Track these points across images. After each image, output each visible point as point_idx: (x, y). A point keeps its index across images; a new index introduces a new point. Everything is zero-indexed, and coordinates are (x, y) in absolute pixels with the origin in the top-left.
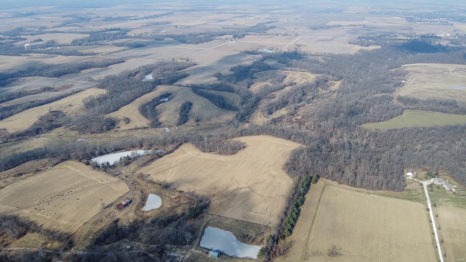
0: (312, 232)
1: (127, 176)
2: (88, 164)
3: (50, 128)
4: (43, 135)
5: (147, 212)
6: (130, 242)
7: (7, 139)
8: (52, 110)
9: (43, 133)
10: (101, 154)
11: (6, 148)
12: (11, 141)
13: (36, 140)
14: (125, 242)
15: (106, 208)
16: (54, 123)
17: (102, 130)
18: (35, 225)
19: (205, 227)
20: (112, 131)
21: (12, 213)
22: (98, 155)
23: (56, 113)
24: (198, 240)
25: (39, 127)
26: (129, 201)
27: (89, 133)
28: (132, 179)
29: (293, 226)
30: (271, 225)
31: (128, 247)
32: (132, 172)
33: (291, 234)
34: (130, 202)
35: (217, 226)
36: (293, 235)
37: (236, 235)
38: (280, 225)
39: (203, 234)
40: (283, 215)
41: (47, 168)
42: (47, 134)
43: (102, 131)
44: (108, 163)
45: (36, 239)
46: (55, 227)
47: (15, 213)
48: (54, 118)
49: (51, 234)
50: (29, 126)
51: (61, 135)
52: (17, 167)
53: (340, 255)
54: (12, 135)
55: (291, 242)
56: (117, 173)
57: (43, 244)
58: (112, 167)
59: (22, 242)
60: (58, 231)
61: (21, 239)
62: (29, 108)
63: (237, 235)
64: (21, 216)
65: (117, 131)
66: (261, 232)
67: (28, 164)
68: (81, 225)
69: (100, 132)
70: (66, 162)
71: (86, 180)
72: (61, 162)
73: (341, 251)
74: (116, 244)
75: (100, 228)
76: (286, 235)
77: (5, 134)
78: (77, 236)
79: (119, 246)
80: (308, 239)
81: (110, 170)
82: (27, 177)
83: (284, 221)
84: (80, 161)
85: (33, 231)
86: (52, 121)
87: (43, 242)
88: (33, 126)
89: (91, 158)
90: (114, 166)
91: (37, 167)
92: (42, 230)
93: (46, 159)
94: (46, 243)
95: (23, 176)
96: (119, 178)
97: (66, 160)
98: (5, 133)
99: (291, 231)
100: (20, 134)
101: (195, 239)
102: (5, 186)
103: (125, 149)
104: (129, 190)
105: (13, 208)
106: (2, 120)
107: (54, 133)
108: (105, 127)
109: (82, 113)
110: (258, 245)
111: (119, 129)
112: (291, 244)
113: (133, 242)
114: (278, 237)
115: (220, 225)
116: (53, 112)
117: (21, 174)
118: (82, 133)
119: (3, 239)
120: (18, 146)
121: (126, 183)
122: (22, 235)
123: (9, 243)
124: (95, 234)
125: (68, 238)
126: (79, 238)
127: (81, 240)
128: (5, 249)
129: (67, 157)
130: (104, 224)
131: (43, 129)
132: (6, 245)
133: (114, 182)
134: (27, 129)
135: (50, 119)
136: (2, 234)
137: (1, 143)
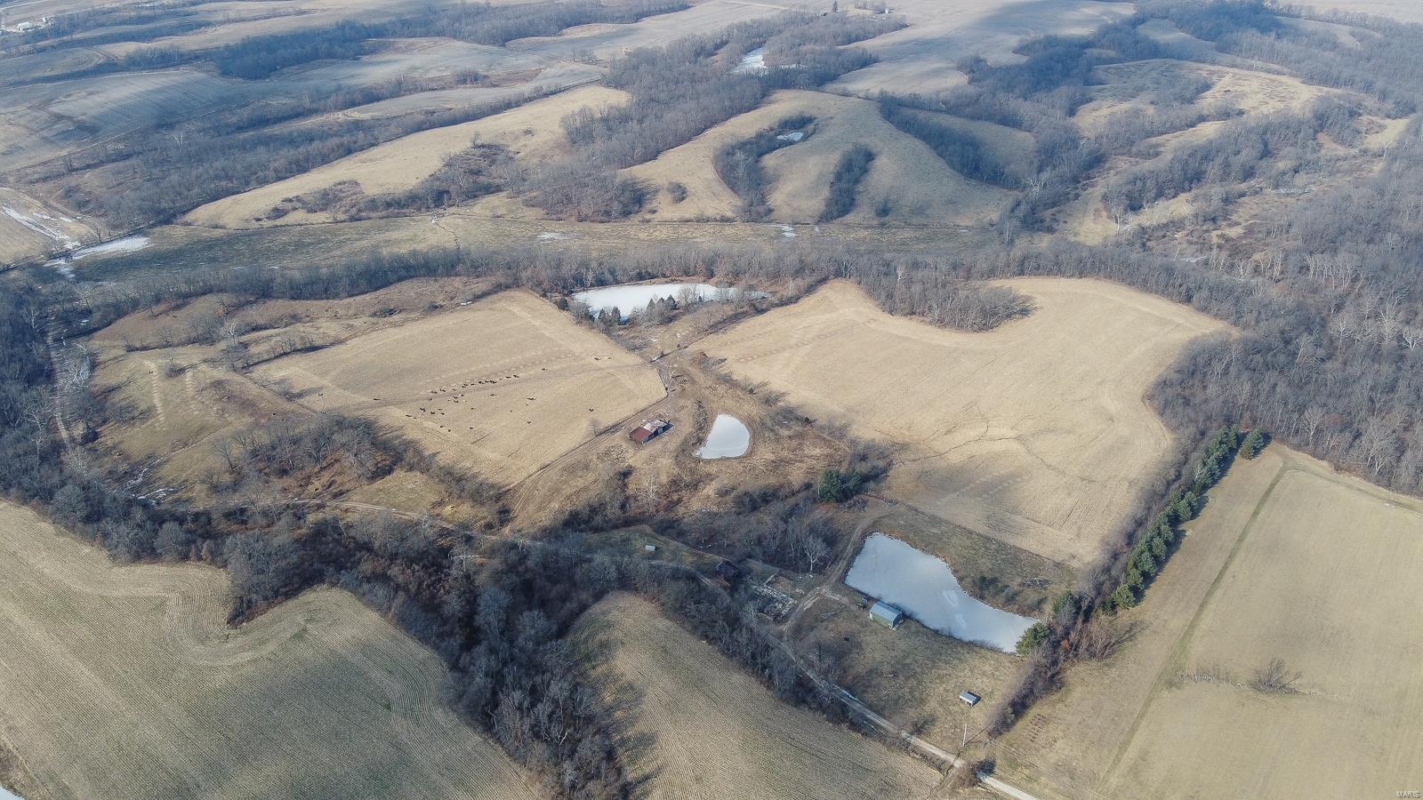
0: (1212, 606)
1: (663, 355)
2: (563, 306)
3: (473, 194)
4: (453, 209)
5: (709, 462)
6: (656, 534)
7: (360, 211)
8: (479, 142)
9: (452, 206)
10: (601, 283)
11: (356, 236)
12: (370, 218)
13: (433, 222)
14: (643, 534)
15: (601, 434)
16: (483, 179)
17: (608, 213)
18: (418, 452)
19: (866, 534)
20: (636, 219)
21: (361, 412)
22: (592, 285)
23: (491, 151)
24: (842, 564)
25: (444, 186)
26: (662, 424)
27: (573, 219)
28: (676, 365)
29: (1148, 578)
30: (1075, 564)
31: (648, 547)
32: (678, 346)
33: (1136, 603)
34: (665, 429)
35: (905, 538)
36: (1143, 604)
37: (957, 572)
38: (1107, 570)
39: (858, 550)
40: (1122, 542)
41: (458, 305)
42: (462, 210)
43: (607, 216)
44: (616, 311)
45: (418, 489)
46: (468, 465)
47: (371, 414)
48: (484, 164)
49: (456, 482)
50: (419, 180)
51: (498, 217)
52: (382, 291)
53: (1293, 692)
54: (373, 201)
55: (1133, 625)
56: (638, 342)
57: (434, 505)
58: (628, 321)
59: (381, 490)
60: (475, 476)
61: (379, 484)
62: (419, 128)
63: (961, 574)
64: (383, 422)
65: (648, 221)
66: (1040, 578)
67: (409, 287)
68: (534, 468)
69: (602, 218)
70: (507, 293)
71: (556, 349)
72: (496, 292)
73: (1297, 681)
74: (619, 535)
75: (582, 486)
76: (1119, 600)
77: (355, 197)
78: (520, 496)
79: (626, 541)
80: (1192, 626)
81: (620, 333)
82: (405, 321)
83: (1123, 559)
84: (544, 295)
85: (411, 468)
86: (478, 173)
87: (435, 498)
88: (427, 181)
89: (572, 292)
90: (631, 322)
91: (433, 299)
92: (434, 468)
93: (458, 279)
94: (441, 503)
95: (396, 318)
96: (641, 356)
97: (508, 287)
98: (354, 194)
99: (1137, 593)
100: (392, 199)
101: (836, 559)
102: (346, 339)
103: (664, 276)
104: (664, 393)
105: (365, 399)
106: (348, 157)
107: (483, 208)
108: (616, 207)
109: (559, 159)
110: (1024, 614)
111: (653, 216)
112: (1131, 632)
113: (663, 538)
114: (1092, 602)
115: (911, 536)
116: (483, 146)
117: (391, 312)
118: (554, 217)
119: (333, 476)
120: (387, 234)
121: (660, 372)
122: (381, 472)
123: (348, 491)
124: (568, 497)
125: (498, 498)
126: (527, 501)
127: (531, 508)
128: (334, 503)
129: (510, 281)
130: (591, 477)
131: (454, 194)
132: (335, 496)
133: (627, 366)
134: (410, 187)
135: (472, 167)
136: (330, 465)
137: (342, 222)
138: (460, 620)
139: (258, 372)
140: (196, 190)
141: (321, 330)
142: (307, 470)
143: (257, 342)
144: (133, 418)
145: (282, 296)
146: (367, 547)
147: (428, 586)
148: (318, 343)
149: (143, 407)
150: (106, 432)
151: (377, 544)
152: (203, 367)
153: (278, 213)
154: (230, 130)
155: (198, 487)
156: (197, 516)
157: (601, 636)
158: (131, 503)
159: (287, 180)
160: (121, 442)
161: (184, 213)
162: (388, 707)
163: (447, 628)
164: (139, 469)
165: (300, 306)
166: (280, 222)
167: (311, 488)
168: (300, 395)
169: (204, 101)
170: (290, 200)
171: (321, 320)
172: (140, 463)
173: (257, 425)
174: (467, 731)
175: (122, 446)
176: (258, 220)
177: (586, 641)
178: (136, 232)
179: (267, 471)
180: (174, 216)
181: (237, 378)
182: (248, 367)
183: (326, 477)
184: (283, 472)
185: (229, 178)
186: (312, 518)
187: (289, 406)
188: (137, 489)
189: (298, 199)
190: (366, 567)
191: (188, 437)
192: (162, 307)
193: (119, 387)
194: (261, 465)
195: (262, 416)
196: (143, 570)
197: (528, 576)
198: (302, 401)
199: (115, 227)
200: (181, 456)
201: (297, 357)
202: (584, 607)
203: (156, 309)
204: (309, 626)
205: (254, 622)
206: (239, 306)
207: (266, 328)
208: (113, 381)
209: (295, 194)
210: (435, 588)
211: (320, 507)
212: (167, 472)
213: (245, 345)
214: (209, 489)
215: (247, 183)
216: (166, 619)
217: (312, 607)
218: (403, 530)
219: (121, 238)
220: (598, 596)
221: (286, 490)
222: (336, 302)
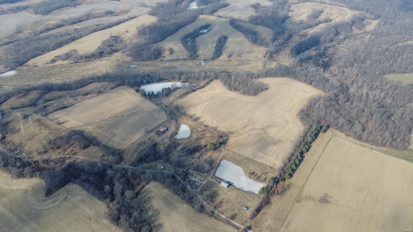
0: (310, 178)
1: (166, 106)
2: (137, 91)
3: (111, 53)
4: (105, 58)
5: (179, 140)
6: (164, 163)
7: (78, 60)
8: (112, 36)
9: (105, 57)
10: (148, 83)
11: (77, 68)
12: (81, 62)
13: (99, 62)
14: (160, 163)
15: (148, 132)
16: (114, 48)
18: (96, 140)
19: (221, 160)
20: (159, 59)
21: (80, 128)
22: (146, 83)
23: (116, 39)
24: (214, 170)
25: (102, 51)
26: (166, 129)
27: (140, 60)
28: (170, 109)
29: (294, 171)
30: (275, 167)
31: (161, 167)
32: (171, 103)
33: (290, 178)
34: (167, 130)
35: (231, 161)
36: (292, 178)
37: (244, 170)
38: (283, 169)
39: (219, 165)
40: (287, 161)
41: (107, 91)
42: (108, 58)
43: (150, 59)
44: (153, 92)
45: (97, 152)
46: (110, 143)
47: (82, 128)
48: (114, 42)
49: (108, 150)
50: (95, 49)
51: (118, 60)
52: (85, 87)
53: (330, 202)
54: (81, 56)
55: (290, 185)
56: (159, 102)
57: (102, 156)
58: (156, 95)
59: (87, 152)
60: (113, 147)
61: (86, 150)
62: (94, 31)
63: (246, 171)
64: (86, 131)
65: (163, 60)
66: (266, 171)
67: (93, 86)
68: (129, 144)
69: (149, 60)
70: (121, 87)
71: (136, 105)
72: (118, 87)
73: (331, 199)
74: (153, 163)
75: (143, 149)
76: (286, 178)
77: (76, 55)
78: (126, 153)
79: (156, 165)
80: (305, 184)
81: (154, 99)
82: (92, 97)
83: (287, 166)
84: (132, 87)
85: (94, 146)
86: (112, 45)
87: (102, 154)
88: (97, 49)
89: (140, 86)
90: (157, 96)
91: (100, 89)
92: (101, 145)
93: (107, 82)
94: (103, 156)
95: (89, 96)
96: (160, 106)
97: (121, 85)
99: (291, 175)
100: (87, 56)
101: (212, 169)
102: (75, 104)
103: (167, 80)
104: (166, 119)
105: (81, 124)
106: (74, 42)
107: (114, 57)
108: (153, 56)
109: (136, 41)
110: (261, 182)
111: (164, 59)
112: (289, 186)
113: (166, 164)
114: (279, 178)
115: (233, 160)
116: (113, 37)
117: (88, 94)
118: (135, 60)
119: (73, 148)
120: (86, 67)
121: (165, 112)
122: (86, 147)
123: (77, 152)
124: (139, 152)
125: (119, 153)
126: (127, 154)
127: (129, 156)
128: (74, 156)
129: (122, 83)
130: (146, 146)
131: (105, 53)
132: (74, 154)
133: (156, 110)
134: (92, 52)
135: (110, 44)
136: (72, 145)
137: (73, 63)
138: (109, 192)
139: (50, 116)
140: (29, 55)
141: (68, 101)
142: (65, 147)
143: (49, 106)
144: (15, 132)
145: (56, 90)
146: (83, 170)
147: (100, 182)
148: (67, 105)
149: (18, 128)
150: (8, 136)
151: (85, 170)
152: (34, 115)
153: (54, 61)
154: (38, 33)
155: (35, 153)
156: (35, 162)
157: (149, 195)
158: (16, 159)
159: (56, 50)
160: (12, 139)
161: (26, 62)
162: (91, 220)
163: (106, 195)
164: (18, 147)
165: (61, 93)
166: (54, 64)
167: (67, 152)
168: (62, 123)
169: (30, 23)
170: (57, 57)
171: (67, 97)
172: (18, 146)
173: (50, 133)
174: (112, 225)
175: (13, 141)
176: (48, 64)
177: (144, 197)
178: (12, 69)
179: (54, 147)
180: (23, 63)
181: (44, 118)
182: (46, 115)
183: (71, 149)
184: (59, 148)
185: (38, 50)
186: (67, 161)
187: (59, 127)
188: (17, 154)
189: (59, 56)
190: (83, 177)
191: (31, 138)
192: (21, 95)
193: (10, 122)
194: (52, 146)
195: (52, 130)
196: (21, 180)
197: (128, 178)
198: (63, 125)
199: (6, 67)
200: (29, 143)
201: (61, 111)
202: (143, 187)
203: (19, 96)
204: (68, 196)
205: (53, 195)
206: (43, 94)
207: (51, 100)
208: (8, 120)
209: (58, 55)
210: (102, 183)
211: (70, 158)
212: (26, 148)
213: (45, 107)
214: (38, 154)
215: (44, 51)
216: (28, 195)
217: (68, 190)
218: (93, 165)
219: (8, 71)
220: (147, 183)
221: (60, 153)
222: (72, 91)
